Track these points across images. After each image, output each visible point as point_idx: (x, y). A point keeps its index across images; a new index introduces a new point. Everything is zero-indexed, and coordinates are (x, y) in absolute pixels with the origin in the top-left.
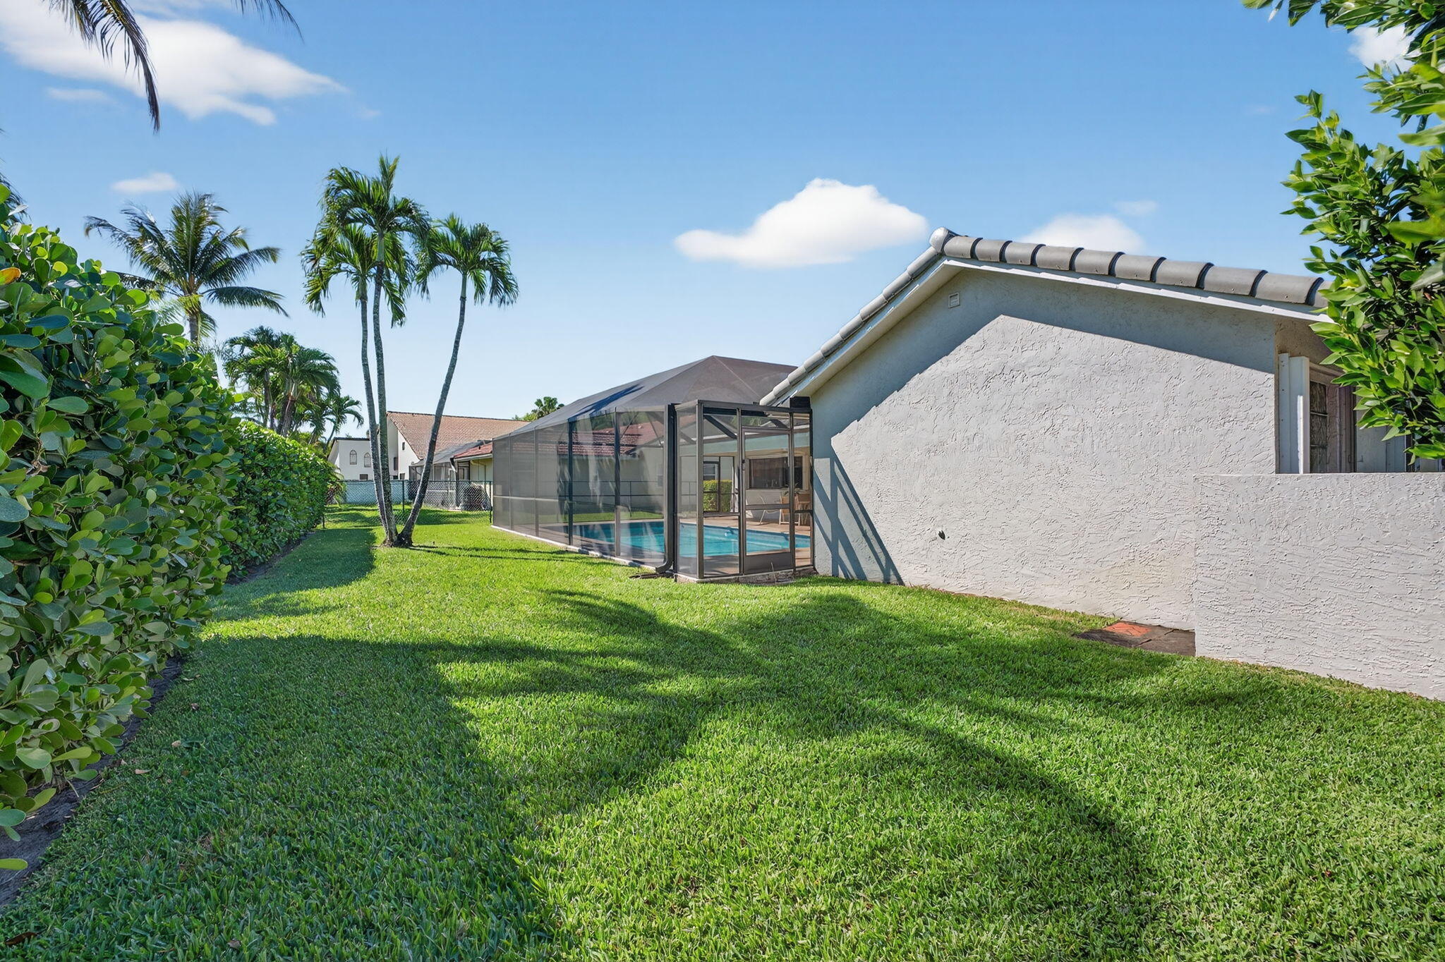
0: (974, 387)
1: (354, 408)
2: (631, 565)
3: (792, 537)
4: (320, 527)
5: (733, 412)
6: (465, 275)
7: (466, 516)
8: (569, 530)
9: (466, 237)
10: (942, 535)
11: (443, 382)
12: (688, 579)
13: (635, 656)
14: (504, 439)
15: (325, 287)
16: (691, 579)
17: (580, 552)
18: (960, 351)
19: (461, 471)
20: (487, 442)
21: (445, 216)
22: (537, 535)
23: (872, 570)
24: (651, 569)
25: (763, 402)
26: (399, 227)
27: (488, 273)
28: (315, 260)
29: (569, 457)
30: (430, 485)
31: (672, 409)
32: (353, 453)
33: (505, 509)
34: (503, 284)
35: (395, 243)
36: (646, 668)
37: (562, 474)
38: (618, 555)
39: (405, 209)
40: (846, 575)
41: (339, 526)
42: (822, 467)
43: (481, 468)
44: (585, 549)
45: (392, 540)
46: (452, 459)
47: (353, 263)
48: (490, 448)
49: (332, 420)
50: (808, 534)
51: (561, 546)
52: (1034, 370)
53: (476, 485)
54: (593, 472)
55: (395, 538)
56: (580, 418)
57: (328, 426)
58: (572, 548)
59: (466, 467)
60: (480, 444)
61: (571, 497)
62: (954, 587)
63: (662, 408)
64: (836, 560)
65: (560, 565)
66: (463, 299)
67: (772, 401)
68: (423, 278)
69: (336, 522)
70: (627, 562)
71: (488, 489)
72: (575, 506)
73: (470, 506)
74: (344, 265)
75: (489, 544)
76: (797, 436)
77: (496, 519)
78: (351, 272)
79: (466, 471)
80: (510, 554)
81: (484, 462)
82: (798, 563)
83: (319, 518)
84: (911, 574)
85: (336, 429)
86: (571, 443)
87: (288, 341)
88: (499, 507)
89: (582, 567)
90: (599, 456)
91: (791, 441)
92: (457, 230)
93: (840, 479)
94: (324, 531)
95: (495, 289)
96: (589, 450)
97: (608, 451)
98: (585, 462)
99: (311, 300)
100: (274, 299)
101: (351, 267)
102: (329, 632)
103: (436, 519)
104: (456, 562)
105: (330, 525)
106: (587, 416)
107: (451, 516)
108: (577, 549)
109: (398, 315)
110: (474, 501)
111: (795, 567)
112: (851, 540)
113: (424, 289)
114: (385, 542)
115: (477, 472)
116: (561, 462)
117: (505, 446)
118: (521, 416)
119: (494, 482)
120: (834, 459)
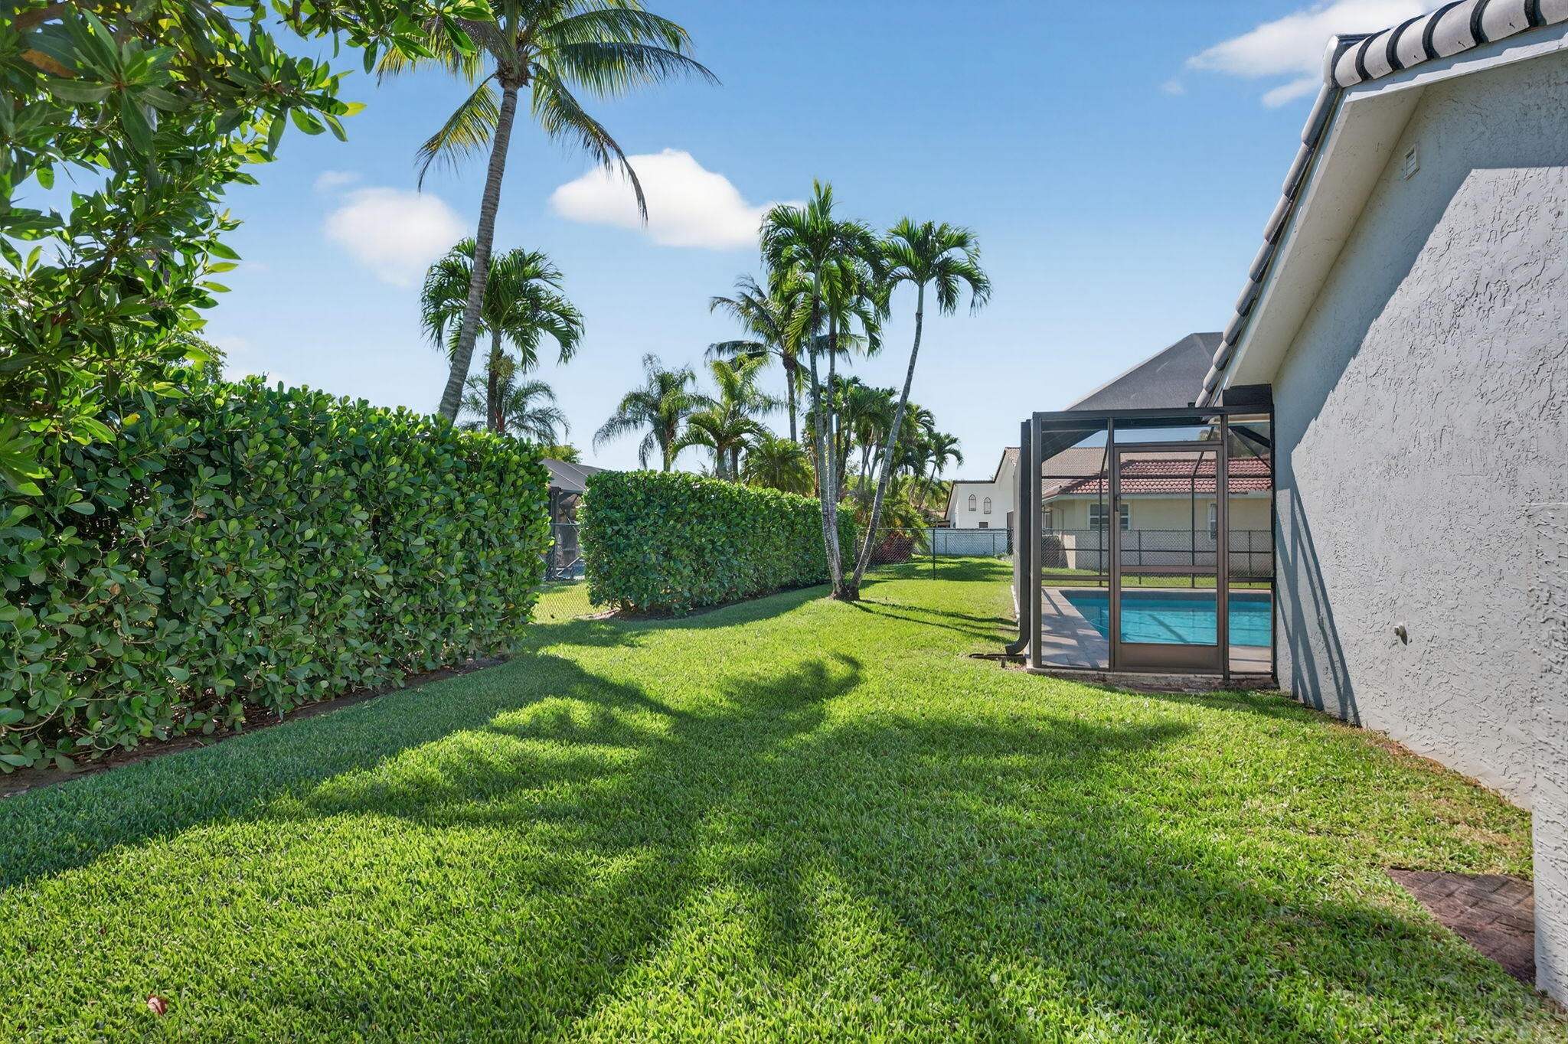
0: (1439, 330)
1: (954, 446)
10: (1403, 635)
18: (1424, 261)
23: (1330, 693)
25: (1198, 401)
32: (972, 498)
40: (1305, 699)
42: (1283, 505)
45: (836, 592)
52: (1521, 276)
64: (1296, 670)
84: (1368, 708)
93: (1300, 527)
111: (1227, 673)
112: (1309, 635)
120: (1295, 491)
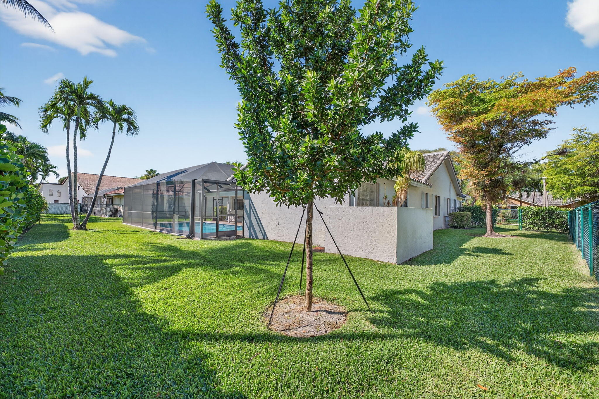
2: (178, 235)
3: (236, 226)
4: (38, 223)
5: (216, 183)
6: (115, 124)
7: (111, 219)
8: (155, 225)
9: (117, 109)
10: (279, 224)
11: (103, 164)
12: (197, 239)
13: (167, 256)
14: (130, 188)
15: (50, 122)
16: (198, 239)
17: (159, 232)
19: (108, 200)
20: (122, 188)
21: (108, 100)
22: (142, 226)
23: (260, 236)
24: (185, 236)
25: (228, 180)
26: (88, 104)
27: (125, 124)
28: (46, 111)
29: (156, 195)
30: (95, 206)
31: (194, 181)
32: (51, 190)
33: (129, 216)
34: (132, 127)
35: (85, 110)
36: (171, 259)
37: (153, 203)
38: (174, 232)
39: (92, 97)
40: (253, 237)
41: (47, 222)
42: (246, 202)
43: (118, 199)
44: (161, 231)
45: (77, 227)
46: (104, 195)
47: (64, 114)
48: (123, 191)
49: (41, 175)
50: (242, 225)
51: (152, 230)
53: (115, 207)
54: (165, 202)
55: (79, 226)
56: (162, 182)
57: (40, 178)
58: (156, 230)
59: (111, 198)
60: (118, 189)
61: (156, 211)
62: (281, 239)
63: (191, 181)
64: (250, 233)
65: (150, 235)
66: (114, 133)
67: (230, 180)
68: (96, 123)
69: (45, 221)
70: (177, 235)
71: (121, 209)
72: (158, 215)
73: (111, 215)
74: (59, 115)
75: (120, 229)
76: (238, 192)
77: (124, 220)
78: (63, 118)
79: (110, 200)
80: (130, 232)
81: (120, 197)
82: (237, 234)
83: (38, 219)
84: (270, 236)
85: (44, 178)
86: (158, 190)
87: (24, 140)
88: (126, 216)
89: (159, 236)
90: (169, 196)
91: (236, 194)
92: (113, 106)
93: (252, 206)
94: (40, 225)
95: (129, 130)
96: (165, 193)
97: (171, 193)
98: (162, 198)
99: (43, 128)
100: (15, 120)
101: (63, 116)
102: (59, 254)
103: (96, 220)
104: (107, 235)
105: (42, 223)
106: (164, 181)
107: (103, 219)
108: (158, 231)
109: (83, 135)
110: (114, 213)
111: (236, 235)
112: (254, 226)
113: (96, 127)
114: (73, 228)
115: (116, 201)
116: (153, 197)
117: (130, 190)
118: (139, 176)
119: (124, 205)
120: (250, 200)
